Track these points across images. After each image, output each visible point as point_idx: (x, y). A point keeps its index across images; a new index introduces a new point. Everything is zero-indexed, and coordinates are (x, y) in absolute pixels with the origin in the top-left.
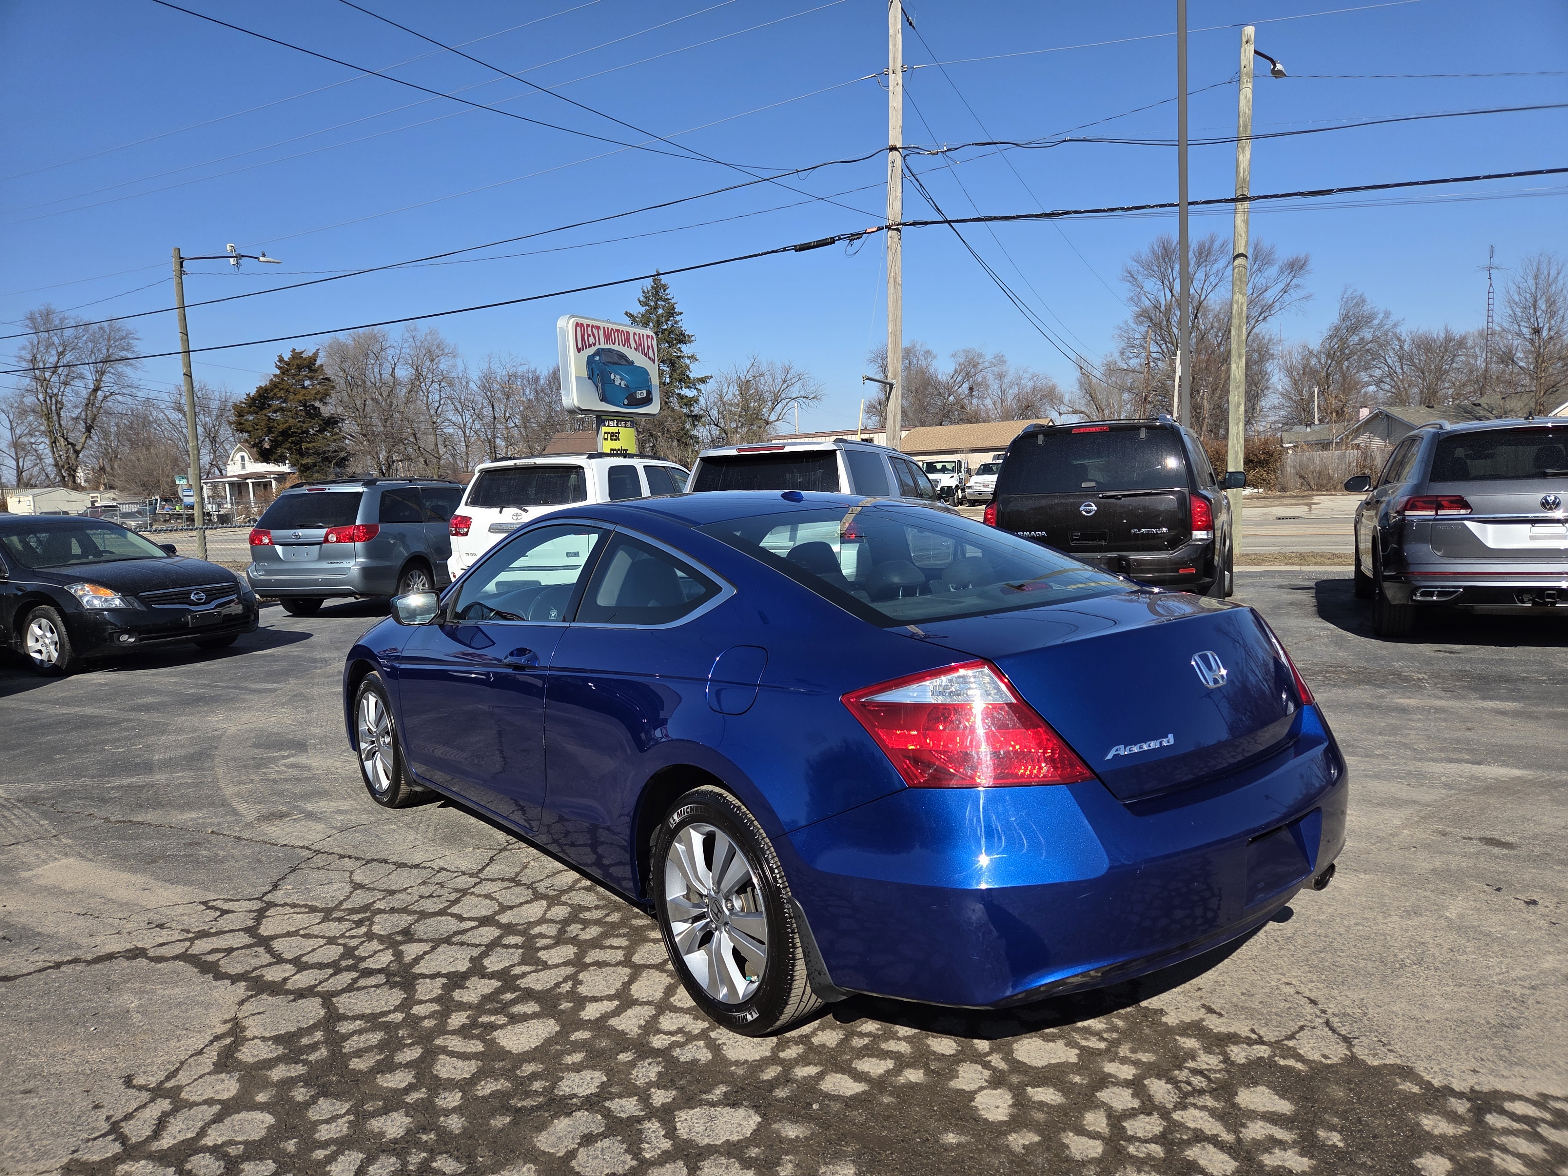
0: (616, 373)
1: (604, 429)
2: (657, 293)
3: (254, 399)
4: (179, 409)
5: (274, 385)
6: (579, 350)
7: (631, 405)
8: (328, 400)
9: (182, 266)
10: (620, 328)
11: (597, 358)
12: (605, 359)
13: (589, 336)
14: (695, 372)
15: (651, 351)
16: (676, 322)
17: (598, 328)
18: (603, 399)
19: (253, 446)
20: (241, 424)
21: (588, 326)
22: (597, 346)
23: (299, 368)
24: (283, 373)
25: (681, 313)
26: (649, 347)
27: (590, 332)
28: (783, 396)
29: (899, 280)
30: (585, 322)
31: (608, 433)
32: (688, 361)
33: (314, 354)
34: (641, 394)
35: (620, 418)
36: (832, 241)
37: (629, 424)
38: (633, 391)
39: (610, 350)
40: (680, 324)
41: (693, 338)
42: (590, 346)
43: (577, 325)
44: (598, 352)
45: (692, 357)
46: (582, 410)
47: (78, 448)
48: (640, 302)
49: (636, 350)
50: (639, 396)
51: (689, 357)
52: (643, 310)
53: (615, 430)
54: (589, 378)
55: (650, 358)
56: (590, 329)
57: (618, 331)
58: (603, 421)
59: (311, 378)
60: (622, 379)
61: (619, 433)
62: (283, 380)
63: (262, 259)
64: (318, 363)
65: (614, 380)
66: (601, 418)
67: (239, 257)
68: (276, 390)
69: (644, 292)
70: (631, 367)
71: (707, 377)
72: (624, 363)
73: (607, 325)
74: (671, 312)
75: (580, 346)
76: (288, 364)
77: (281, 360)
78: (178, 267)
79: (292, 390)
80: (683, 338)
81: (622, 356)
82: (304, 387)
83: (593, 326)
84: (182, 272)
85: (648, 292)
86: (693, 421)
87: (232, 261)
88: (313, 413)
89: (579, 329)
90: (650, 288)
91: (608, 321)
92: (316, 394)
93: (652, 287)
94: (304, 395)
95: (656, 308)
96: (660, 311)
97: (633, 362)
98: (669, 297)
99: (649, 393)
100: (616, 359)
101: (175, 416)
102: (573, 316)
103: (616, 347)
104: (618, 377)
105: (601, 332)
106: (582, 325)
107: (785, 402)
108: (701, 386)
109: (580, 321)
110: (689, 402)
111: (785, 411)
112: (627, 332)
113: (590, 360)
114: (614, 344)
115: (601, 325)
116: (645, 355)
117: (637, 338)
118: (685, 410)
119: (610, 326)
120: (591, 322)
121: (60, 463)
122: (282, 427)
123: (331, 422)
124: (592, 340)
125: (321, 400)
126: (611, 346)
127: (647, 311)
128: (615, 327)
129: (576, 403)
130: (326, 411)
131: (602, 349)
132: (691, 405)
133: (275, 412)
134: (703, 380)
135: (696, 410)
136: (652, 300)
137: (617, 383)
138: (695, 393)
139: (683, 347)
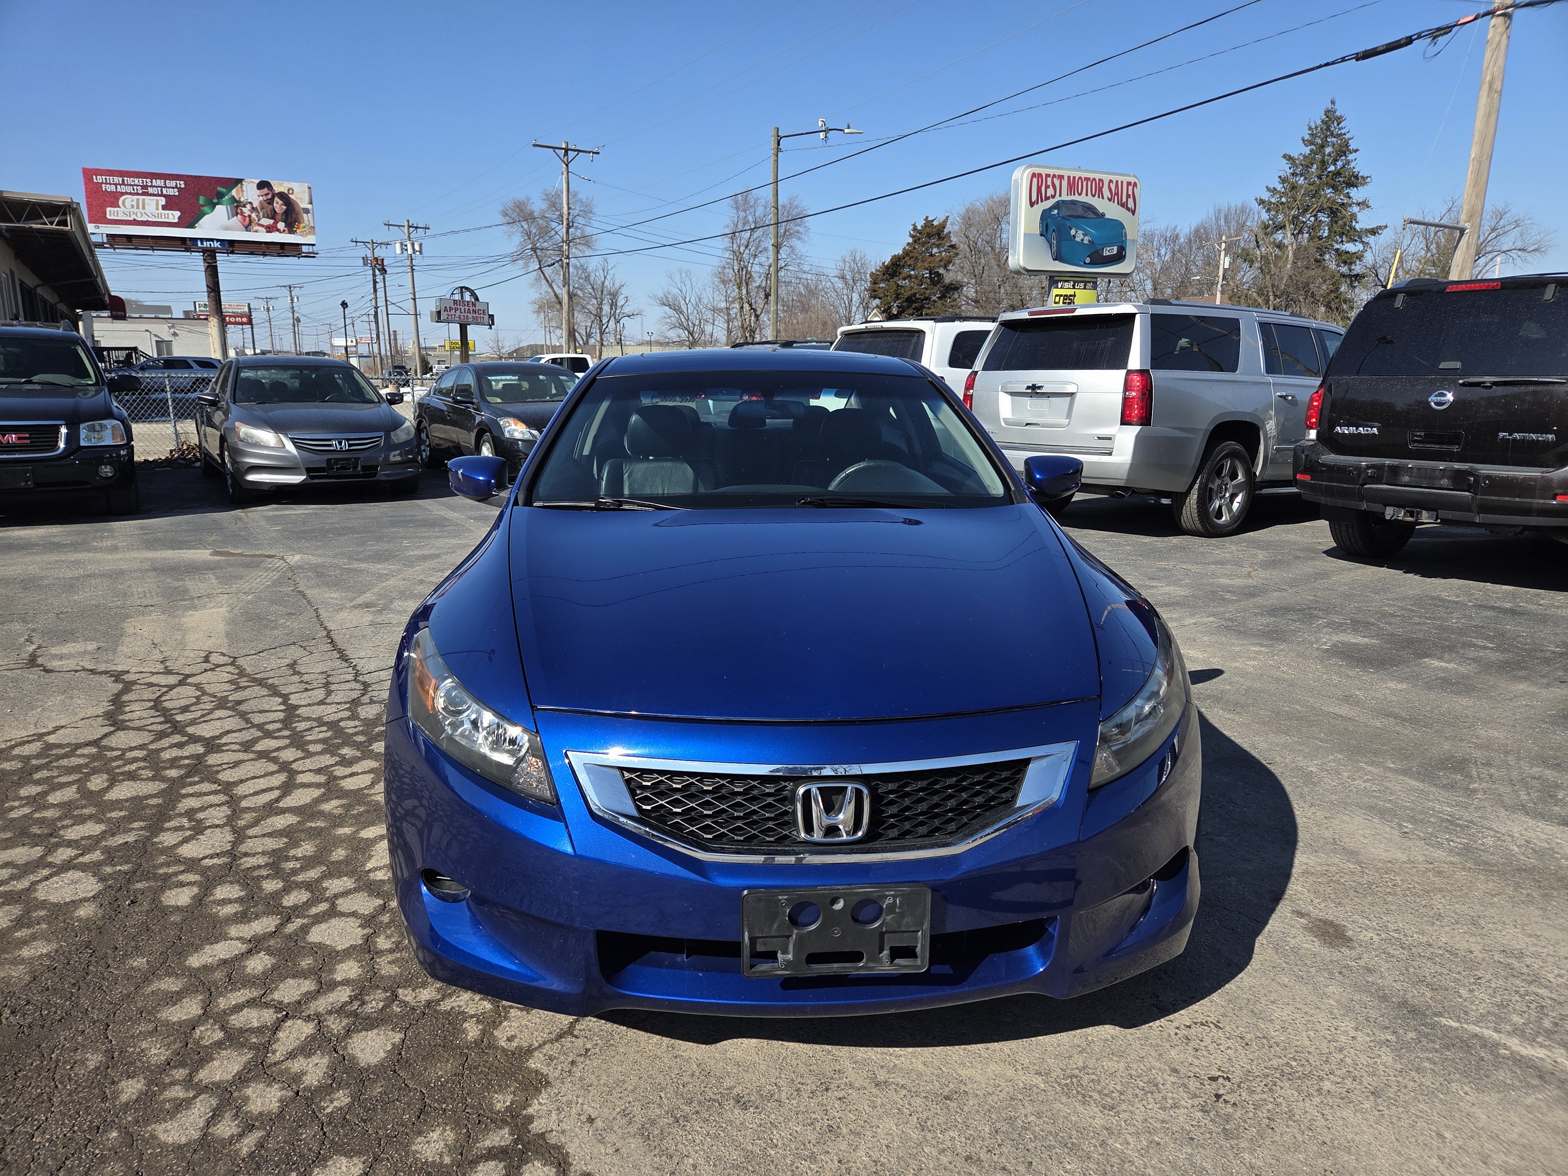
0: (1078, 228)
1: (1055, 292)
2: (1328, 129)
3: (887, 267)
4: (843, 278)
5: (906, 253)
6: (1032, 204)
7: (1093, 264)
8: (950, 267)
9: (779, 145)
10: (1091, 176)
11: (1056, 212)
12: (1065, 212)
13: (1047, 187)
14: (1364, 221)
15: (1131, 201)
16: (1348, 162)
17: (1061, 177)
18: (1057, 257)
19: (883, 312)
20: (875, 291)
21: (1048, 176)
22: (1057, 198)
23: (929, 236)
24: (915, 242)
25: (1356, 151)
26: (1128, 196)
27: (1049, 183)
28: (1489, 249)
29: (1498, 85)
30: (1044, 172)
31: (1061, 295)
32: (1355, 209)
33: (944, 221)
34: (1110, 251)
35: (1077, 279)
36: (1409, 41)
37: (1089, 285)
38: (1099, 247)
39: (1073, 202)
40: (1352, 165)
41: (1369, 180)
42: (1047, 198)
43: (1034, 175)
44: (1057, 206)
45: (1364, 204)
46: (1028, 271)
47: (758, 313)
48: (1304, 141)
49: (1110, 200)
50: (1106, 253)
51: (1358, 204)
52: (1307, 150)
53: (1070, 292)
54: (1042, 235)
55: (1128, 209)
56: (1049, 180)
57: (1087, 179)
58: (1057, 282)
59: (938, 246)
60: (1085, 235)
61: (1075, 296)
62: (914, 248)
63: (846, 131)
64: (946, 231)
65: (1074, 237)
66: (1054, 279)
67: (827, 131)
68: (907, 258)
69: (1310, 128)
70: (1100, 220)
71: (1380, 228)
72: (1092, 215)
73: (1072, 174)
74: (1343, 150)
75: (1034, 199)
76: (920, 232)
77: (915, 229)
78: (776, 145)
79: (920, 257)
80: (1354, 181)
81: (1090, 208)
82: (931, 255)
83: (1054, 176)
84: (778, 150)
85: (1316, 127)
86: (1351, 282)
87: (822, 135)
88: (936, 279)
89: (1035, 180)
90: (1319, 122)
91: (1079, 169)
92: (940, 261)
93: (1323, 121)
94: (930, 262)
95: (1323, 146)
96: (1328, 150)
97: (1103, 215)
98: (1343, 131)
99: (1122, 249)
100: (1080, 212)
101: (839, 284)
102: (1030, 166)
103: (1083, 198)
104: (1080, 232)
105: (1065, 183)
106: (1040, 175)
107: (1490, 256)
108: (1371, 239)
109: (1037, 171)
110: (1348, 259)
111: (1487, 268)
112: (1101, 180)
113: (1046, 214)
114: (1080, 194)
115: (1066, 173)
116: (1123, 205)
117: (1113, 186)
118: (1344, 269)
119: (1077, 174)
120: (1051, 172)
121: (745, 326)
122: (907, 294)
123: (955, 287)
124: (1050, 192)
125: (945, 267)
126: (1076, 198)
127: (1311, 150)
128: (1084, 175)
129: (1022, 263)
130: (949, 277)
131: (1063, 201)
132: (1351, 263)
133: (904, 279)
134: (1373, 232)
135: (1358, 269)
136: (1319, 137)
137: (1078, 239)
138: (1360, 247)
139: (1353, 192)
